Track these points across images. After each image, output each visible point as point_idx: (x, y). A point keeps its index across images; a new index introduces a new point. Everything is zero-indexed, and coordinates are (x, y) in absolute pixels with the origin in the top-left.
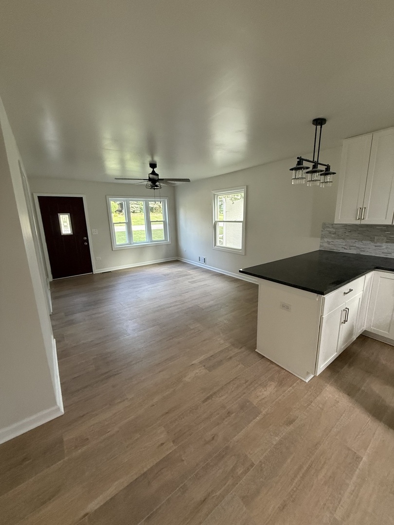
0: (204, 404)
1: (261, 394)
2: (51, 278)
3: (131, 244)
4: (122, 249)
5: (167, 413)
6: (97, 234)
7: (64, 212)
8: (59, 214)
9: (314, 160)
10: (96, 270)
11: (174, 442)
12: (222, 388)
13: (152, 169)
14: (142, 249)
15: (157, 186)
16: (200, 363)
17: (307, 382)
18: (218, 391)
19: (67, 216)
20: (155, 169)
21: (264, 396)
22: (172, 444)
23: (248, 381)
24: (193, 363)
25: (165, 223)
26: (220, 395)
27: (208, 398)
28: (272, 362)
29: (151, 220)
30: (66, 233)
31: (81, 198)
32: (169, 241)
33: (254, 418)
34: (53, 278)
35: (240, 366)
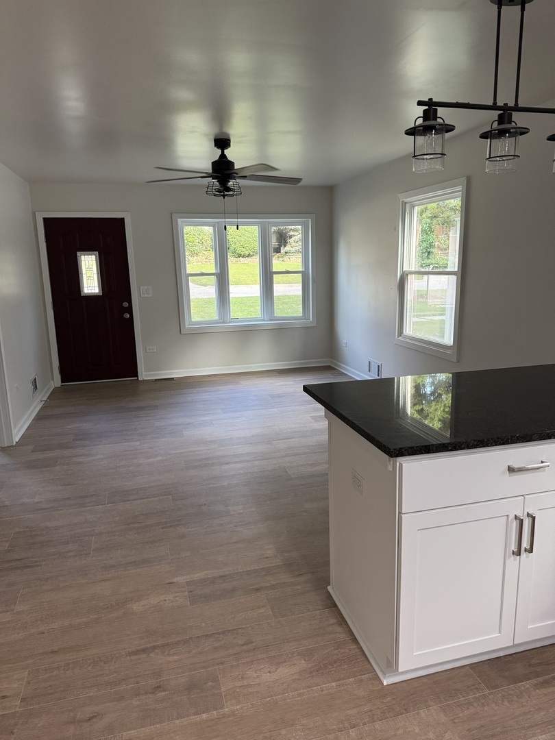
0: (128, 658)
1: (255, 675)
2: (57, 381)
3: (224, 322)
4: (201, 333)
5: (53, 652)
6: (150, 295)
7: (88, 249)
8: (78, 253)
9: (495, 103)
10: (144, 374)
11: (23, 700)
12: (185, 642)
13: (219, 152)
14: (246, 333)
15: (229, 189)
16: (188, 583)
17: (385, 684)
18: (177, 643)
19: (94, 257)
20: (226, 152)
21: (257, 681)
22: (18, 703)
23: (252, 643)
24: (175, 580)
25: (304, 275)
26: (172, 652)
27: (144, 651)
28: (342, 621)
29: (274, 270)
30: (90, 291)
31: (121, 222)
32: (311, 320)
33: (197, 713)
34: (63, 381)
35: (262, 610)
